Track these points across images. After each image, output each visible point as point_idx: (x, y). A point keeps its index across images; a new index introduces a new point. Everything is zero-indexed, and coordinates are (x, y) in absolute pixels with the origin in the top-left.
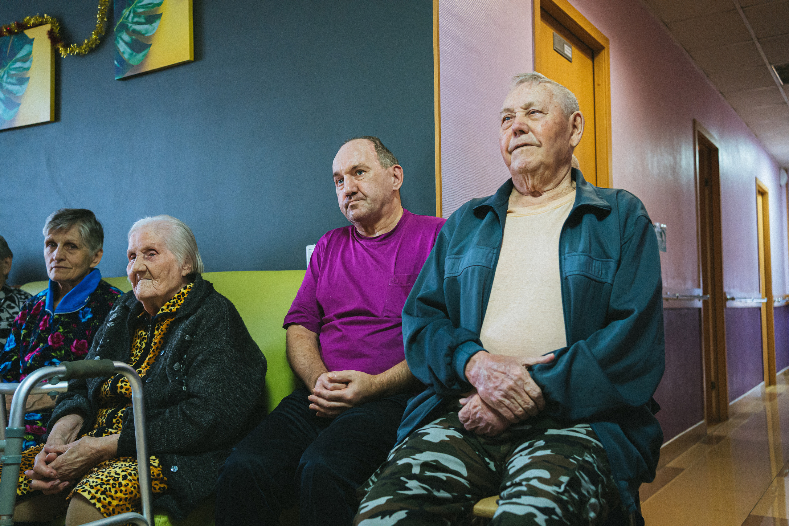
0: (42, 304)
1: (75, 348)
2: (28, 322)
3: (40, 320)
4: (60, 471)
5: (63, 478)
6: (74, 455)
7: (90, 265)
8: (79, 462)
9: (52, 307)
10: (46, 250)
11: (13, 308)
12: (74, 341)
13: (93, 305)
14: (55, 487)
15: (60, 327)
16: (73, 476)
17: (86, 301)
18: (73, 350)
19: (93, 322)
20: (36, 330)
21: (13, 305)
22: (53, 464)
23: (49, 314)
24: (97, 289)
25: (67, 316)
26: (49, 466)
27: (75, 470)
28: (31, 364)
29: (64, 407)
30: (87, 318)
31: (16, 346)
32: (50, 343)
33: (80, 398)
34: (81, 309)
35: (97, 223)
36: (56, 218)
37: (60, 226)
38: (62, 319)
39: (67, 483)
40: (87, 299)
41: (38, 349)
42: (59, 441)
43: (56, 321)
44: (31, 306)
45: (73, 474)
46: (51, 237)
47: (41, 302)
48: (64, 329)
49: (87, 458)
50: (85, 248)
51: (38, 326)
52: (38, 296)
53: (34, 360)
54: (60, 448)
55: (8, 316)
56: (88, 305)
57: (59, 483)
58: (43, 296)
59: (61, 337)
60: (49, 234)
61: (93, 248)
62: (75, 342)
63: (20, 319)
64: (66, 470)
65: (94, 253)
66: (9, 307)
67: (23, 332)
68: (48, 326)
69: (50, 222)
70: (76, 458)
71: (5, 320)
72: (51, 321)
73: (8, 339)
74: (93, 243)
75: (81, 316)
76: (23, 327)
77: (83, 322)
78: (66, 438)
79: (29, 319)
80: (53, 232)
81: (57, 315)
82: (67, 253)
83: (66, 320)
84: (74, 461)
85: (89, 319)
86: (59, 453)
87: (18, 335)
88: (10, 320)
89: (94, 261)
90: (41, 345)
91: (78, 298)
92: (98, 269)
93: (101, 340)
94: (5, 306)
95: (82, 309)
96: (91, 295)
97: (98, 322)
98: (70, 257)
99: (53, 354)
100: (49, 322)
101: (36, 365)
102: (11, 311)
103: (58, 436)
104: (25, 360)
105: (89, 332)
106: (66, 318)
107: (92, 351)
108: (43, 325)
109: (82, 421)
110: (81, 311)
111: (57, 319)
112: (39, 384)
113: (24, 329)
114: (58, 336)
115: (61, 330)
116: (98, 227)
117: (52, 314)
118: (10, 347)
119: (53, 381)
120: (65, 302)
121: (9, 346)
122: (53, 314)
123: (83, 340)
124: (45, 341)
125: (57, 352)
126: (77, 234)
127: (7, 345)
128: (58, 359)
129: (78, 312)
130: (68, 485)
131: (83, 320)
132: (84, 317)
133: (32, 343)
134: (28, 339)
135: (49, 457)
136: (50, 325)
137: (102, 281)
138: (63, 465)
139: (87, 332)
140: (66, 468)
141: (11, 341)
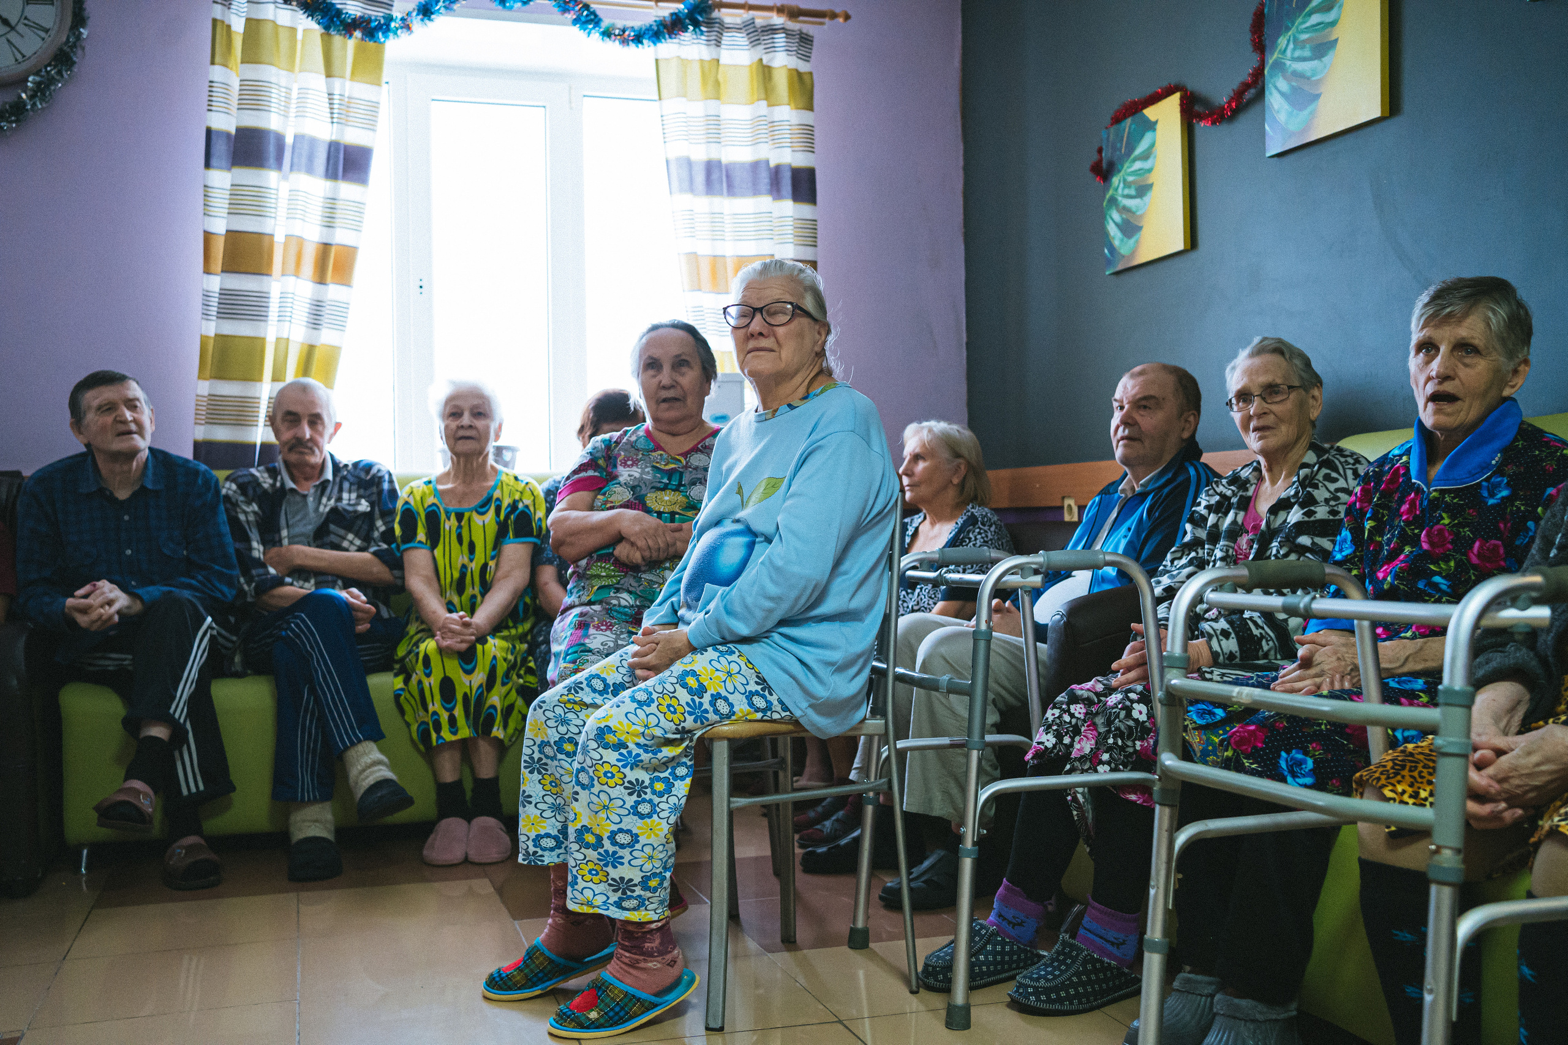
0: (1402, 472)
1: (1479, 556)
2: (1376, 505)
3: (1401, 502)
4: (1506, 786)
5: (1512, 800)
6: (1535, 759)
7: (1502, 392)
8: (1543, 773)
9: (1423, 474)
10: (1414, 362)
11: (1335, 480)
12: (1474, 543)
13: (1511, 469)
14: (1496, 816)
15: (1444, 515)
16: (1532, 799)
17: (1494, 462)
18: (1475, 560)
19: (1513, 505)
20: (1393, 520)
21: (1334, 475)
22: (1490, 770)
23: (1419, 491)
24: (1516, 440)
25: (1456, 493)
26: (1485, 772)
27: (1536, 788)
28: (1392, 585)
29: (1491, 665)
30: (1499, 496)
31: (1354, 552)
32: (1425, 546)
33: (1520, 650)
34: (1485, 480)
35: (1520, 305)
36: (1438, 297)
37: (1448, 310)
38: (1447, 499)
39: (1519, 812)
40: (1497, 459)
41: (1402, 557)
42: (1492, 729)
43: (1435, 504)
44: (1378, 476)
45: (1531, 795)
46: (1427, 334)
47: (1399, 467)
48: (1452, 517)
49: (1561, 767)
50: (1495, 356)
51: (1397, 514)
52: (1390, 456)
53: (1396, 577)
54: (1501, 742)
55: (1327, 495)
56: (1499, 471)
57: (1506, 810)
58: (1401, 456)
59: (1447, 534)
60: (1422, 328)
61: (1511, 355)
62: (1477, 544)
63: (1360, 500)
64: (1519, 786)
65: (1511, 366)
66: (1327, 478)
67: (1368, 525)
68: (1418, 512)
69: (1426, 305)
70: (1538, 765)
71: (1323, 504)
72: (1425, 503)
73: (1338, 538)
74: (1511, 347)
75: (1485, 494)
76: (1368, 515)
77: (1492, 505)
78: (1503, 724)
79: (1378, 500)
80: (1432, 324)
81: (1435, 490)
82: (1460, 366)
83: (1455, 501)
84: (1537, 769)
85: (1503, 498)
86: (1500, 752)
87: (1357, 531)
88: (1332, 503)
89: (1511, 384)
90: (1407, 549)
91: (1476, 459)
92: (1514, 400)
93: (1560, 535)
94: (1320, 476)
95: (1487, 480)
96: (1504, 451)
97: (1523, 505)
98: (1463, 372)
99: (1432, 567)
100: (1421, 504)
101: (1402, 587)
102: (1332, 487)
103: (1488, 720)
104: (1378, 578)
105: (1505, 526)
106: (1454, 498)
107: (1537, 557)
108: (1408, 512)
109: (1527, 697)
110: (1484, 484)
111: (1436, 499)
113: (1369, 519)
114: (1441, 531)
115: (1446, 521)
116: (1522, 312)
117: (1425, 489)
118: (1344, 554)
120: (1450, 467)
121: (1341, 551)
122: (1428, 489)
123: (1494, 542)
124: (1415, 541)
125: (1439, 564)
126: (1481, 326)
127: (1337, 548)
128: (1443, 577)
129: (1479, 484)
130: (1521, 817)
131: (1491, 502)
132: (1492, 495)
133: (1388, 544)
134: (1379, 539)
135: (1483, 756)
136: (1422, 511)
137: (1523, 422)
138: (1511, 774)
139: (1502, 526)
140: (1517, 782)
141: (1344, 541)
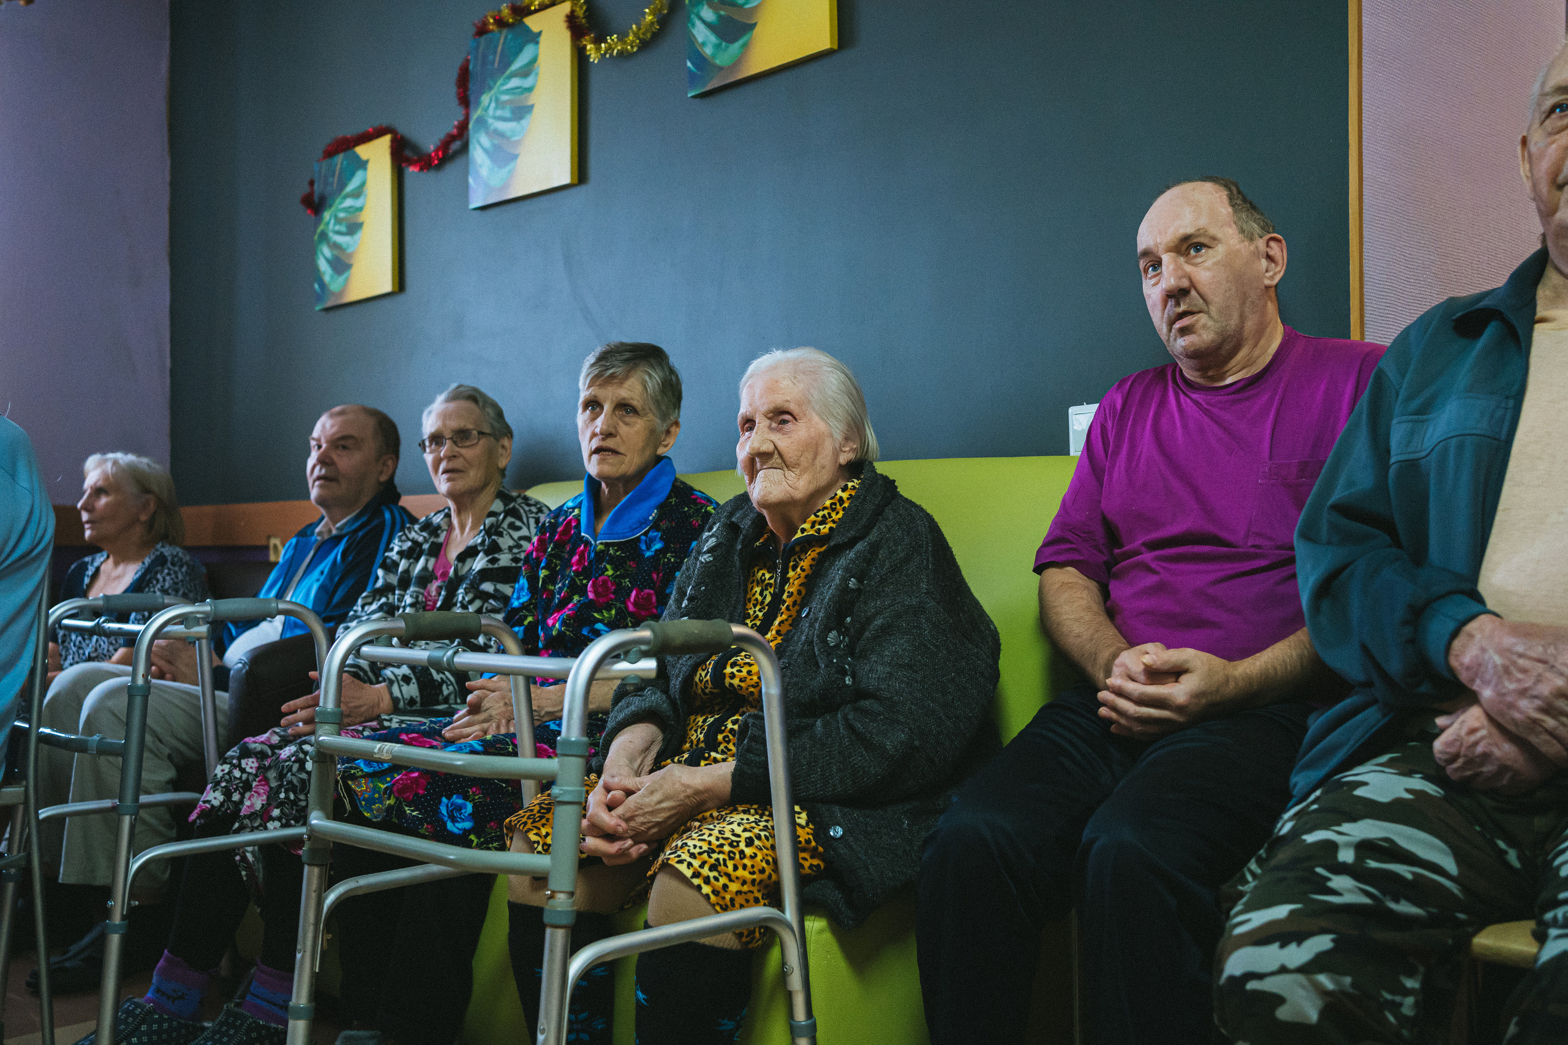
0: (574, 524)
1: (635, 604)
2: (550, 555)
3: (572, 555)
4: (632, 824)
5: (637, 838)
6: (657, 797)
7: (656, 451)
8: (664, 809)
9: (592, 529)
10: (582, 417)
11: (518, 529)
12: (631, 592)
13: (664, 525)
14: (623, 853)
15: (608, 567)
16: (654, 834)
17: (651, 518)
18: (631, 608)
19: (665, 557)
20: (564, 570)
21: (518, 523)
22: (620, 810)
23: (587, 543)
24: (669, 497)
25: (620, 546)
26: (614, 813)
27: (658, 824)
28: (559, 631)
29: (630, 709)
30: (653, 549)
31: (530, 599)
32: (591, 595)
33: (655, 694)
34: (643, 534)
35: (672, 371)
36: (603, 358)
37: (611, 371)
38: (611, 551)
39: (644, 847)
40: (653, 515)
41: (570, 606)
42: (626, 771)
43: (601, 556)
44: (553, 526)
45: (654, 830)
46: (593, 393)
47: (571, 520)
48: (615, 569)
49: (677, 803)
50: (650, 416)
51: (567, 564)
52: (565, 508)
53: (564, 623)
54: (630, 782)
55: (511, 543)
56: (655, 526)
57: (631, 846)
58: (573, 508)
59: (609, 584)
60: (589, 387)
61: (664, 417)
62: (634, 593)
63: (537, 549)
64: (643, 823)
65: (665, 427)
66: (512, 526)
67: (543, 573)
68: (586, 564)
69: (592, 365)
70: (660, 802)
71: (507, 551)
72: (592, 555)
73: (517, 586)
74: (664, 408)
75: (644, 547)
76: (543, 565)
77: (647, 557)
78: (636, 765)
79: (552, 550)
80: (598, 383)
81: (601, 543)
82: (621, 424)
83: (618, 553)
84: (658, 807)
85: (656, 551)
86: (629, 793)
87: (533, 579)
88: (515, 550)
89: (663, 443)
90: (576, 598)
91: (636, 514)
92: (669, 458)
93: (690, 587)
94: (505, 525)
95: (646, 534)
96: (661, 507)
97: (672, 556)
98: (623, 429)
99: (596, 615)
100: (589, 556)
101: (568, 633)
102: (516, 535)
103: (624, 761)
104: (548, 625)
105: (658, 576)
106: (617, 551)
107: (673, 607)
108: (579, 562)
109: (660, 737)
110: (643, 538)
111: (602, 551)
112: (608, 660)
113: (543, 568)
114: (605, 582)
115: (610, 572)
116: (674, 378)
117: (593, 542)
118: (521, 601)
119: (631, 656)
120: (614, 521)
121: (518, 598)
122: (595, 542)
123: (647, 591)
124: (582, 591)
125: (602, 613)
126: (639, 388)
127: (515, 596)
128: (605, 625)
129: (638, 538)
130: (645, 851)
131: (648, 554)
132: (648, 548)
133: (559, 593)
134: (551, 587)
135: (613, 797)
136: (590, 562)
137: (676, 480)
138: (637, 813)
139: (655, 576)
140: (641, 819)
141: (522, 589)
